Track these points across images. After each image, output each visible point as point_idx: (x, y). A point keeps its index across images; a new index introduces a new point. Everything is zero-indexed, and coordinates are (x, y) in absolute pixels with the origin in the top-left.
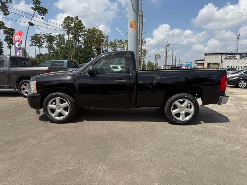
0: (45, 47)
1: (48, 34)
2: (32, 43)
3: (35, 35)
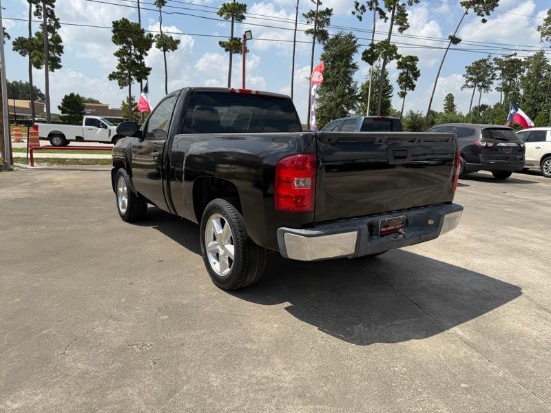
0: (497, 88)
1: (506, 57)
2: (467, 82)
3: (476, 63)
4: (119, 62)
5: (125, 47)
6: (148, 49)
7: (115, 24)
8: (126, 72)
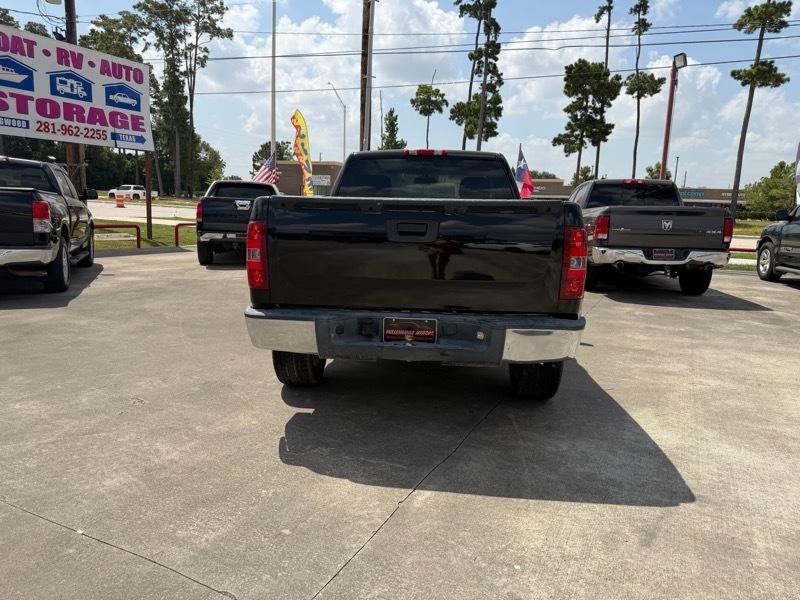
4: (569, 120)
5: (579, 99)
6: (613, 99)
7: (569, 69)
8: (577, 133)
